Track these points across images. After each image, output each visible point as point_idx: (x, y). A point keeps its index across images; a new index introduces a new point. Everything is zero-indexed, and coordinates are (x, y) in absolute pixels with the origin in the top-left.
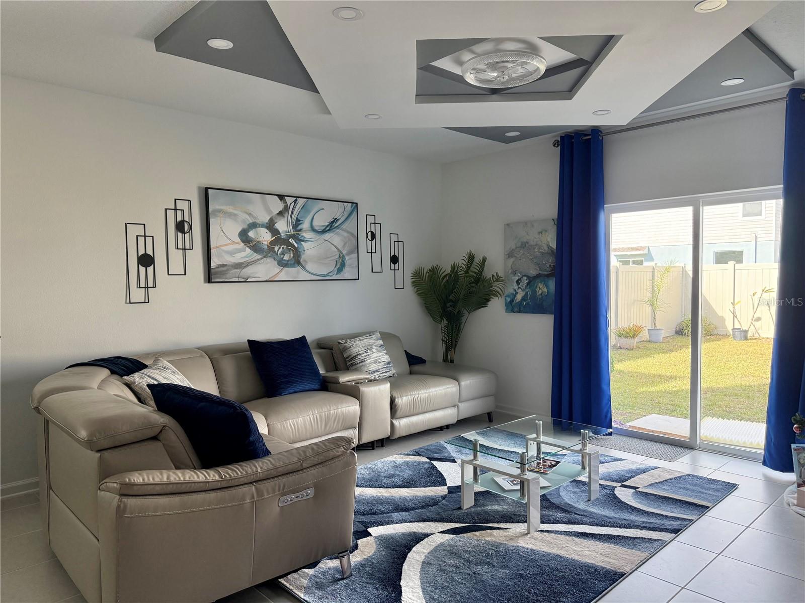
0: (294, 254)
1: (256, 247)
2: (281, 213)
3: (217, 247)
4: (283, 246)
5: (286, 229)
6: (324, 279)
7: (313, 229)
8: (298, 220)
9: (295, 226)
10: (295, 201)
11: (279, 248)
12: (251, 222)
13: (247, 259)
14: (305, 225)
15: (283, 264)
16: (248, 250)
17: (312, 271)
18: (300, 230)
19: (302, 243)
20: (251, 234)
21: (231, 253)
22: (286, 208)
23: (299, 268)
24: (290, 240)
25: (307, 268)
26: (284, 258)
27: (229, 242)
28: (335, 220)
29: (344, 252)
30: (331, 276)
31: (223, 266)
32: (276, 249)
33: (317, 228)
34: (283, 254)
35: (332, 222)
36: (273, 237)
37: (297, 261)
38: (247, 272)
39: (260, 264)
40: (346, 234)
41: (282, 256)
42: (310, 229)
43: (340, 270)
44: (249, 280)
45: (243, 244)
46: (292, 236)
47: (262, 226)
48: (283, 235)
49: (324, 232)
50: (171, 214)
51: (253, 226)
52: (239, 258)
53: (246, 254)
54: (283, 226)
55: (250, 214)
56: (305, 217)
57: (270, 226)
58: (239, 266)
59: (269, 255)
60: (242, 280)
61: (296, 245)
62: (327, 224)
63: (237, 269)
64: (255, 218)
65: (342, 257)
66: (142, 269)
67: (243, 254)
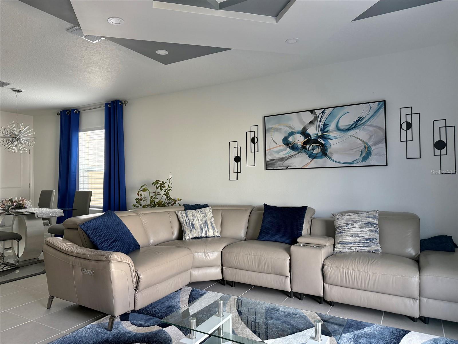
0: (321, 149)
1: (293, 147)
2: (311, 122)
3: (270, 149)
4: (313, 144)
5: (315, 132)
6: (350, 165)
7: (338, 129)
8: (325, 125)
9: (322, 130)
10: (323, 112)
11: (310, 146)
12: (290, 131)
13: (288, 155)
14: (332, 126)
15: (312, 156)
16: (288, 149)
17: (340, 161)
18: (327, 131)
19: (329, 140)
20: (290, 139)
21: (278, 152)
22: (316, 118)
23: (325, 159)
24: (319, 140)
25: (333, 158)
26: (314, 152)
27: (277, 146)
28: (360, 119)
29: (370, 144)
30: (355, 163)
31: (273, 160)
32: (308, 147)
33: (342, 128)
34: (313, 149)
35: (358, 121)
36: (305, 139)
37: (324, 153)
38: (287, 163)
39: (296, 157)
40: (371, 129)
41: (312, 151)
42: (336, 129)
43: (365, 158)
44: (288, 168)
45: (285, 146)
46: (321, 137)
47: (298, 133)
48: (313, 137)
49: (348, 129)
50: (249, 134)
51: (292, 134)
52: (282, 155)
53: (287, 151)
54: (313, 131)
55: (290, 127)
56: (331, 121)
57: (304, 133)
58: (282, 159)
59: (302, 151)
60: (284, 168)
61: (323, 142)
62: (352, 123)
63: (281, 161)
64: (293, 129)
66: (236, 163)
67: (285, 152)
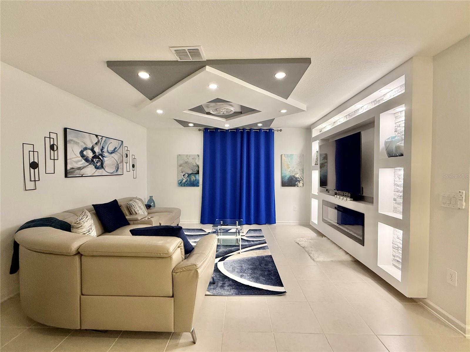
0: (101, 163)
1: (87, 160)
2: (96, 144)
3: (70, 159)
4: (97, 159)
5: (98, 151)
6: (112, 175)
7: (108, 152)
8: (103, 147)
9: (102, 150)
10: (102, 138)
11: (96, 160)
12: (85, 147)
13: (83, 165)
14: (105, 150)
15: (97, 168)
16: (83, 161)
17: (108, 172)
18: (103, 152)
19: (104, 158)
20: (85, 153)
21: (76, 162)
22: (99, 141)
23: (103, 170)
24: (100, 156)
25: (106, 170)
26: (97, 165)
27: (76, 156)
28: (116, 148)
29: (119, 163)
30: (114, 173)
31: (73, 168)
32: (94, 161)
33: (109, 151)
34: (97, 163)
35: (115, 149)
36: (93, 154)
37: (102, 166)
38: (83, 171)
39: (88, 167)
40: (119, 155)
41: (97, 164)
42: (107, 151)
43: (117, 171)
44: (83, 176)
45: (81, 158)
46: (101, 155)
47: (89, 149)
48: (97, 154)
49: (112, 153)
51: (86, 149)
52: (79, 165)
53: (83, 162)
54: (97, 150)
55: (84, 143)
56: (105, 146)
57: (92, 150)
58: (79, 169)
59: (91, 163)
60: (81, 176)
61: (102, 159)
62: (113, 150)
63: (78, 170)
64: (86, 145)
65: (118, 165)
66: (32, 170)
67: (81, 163)
